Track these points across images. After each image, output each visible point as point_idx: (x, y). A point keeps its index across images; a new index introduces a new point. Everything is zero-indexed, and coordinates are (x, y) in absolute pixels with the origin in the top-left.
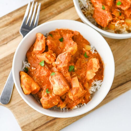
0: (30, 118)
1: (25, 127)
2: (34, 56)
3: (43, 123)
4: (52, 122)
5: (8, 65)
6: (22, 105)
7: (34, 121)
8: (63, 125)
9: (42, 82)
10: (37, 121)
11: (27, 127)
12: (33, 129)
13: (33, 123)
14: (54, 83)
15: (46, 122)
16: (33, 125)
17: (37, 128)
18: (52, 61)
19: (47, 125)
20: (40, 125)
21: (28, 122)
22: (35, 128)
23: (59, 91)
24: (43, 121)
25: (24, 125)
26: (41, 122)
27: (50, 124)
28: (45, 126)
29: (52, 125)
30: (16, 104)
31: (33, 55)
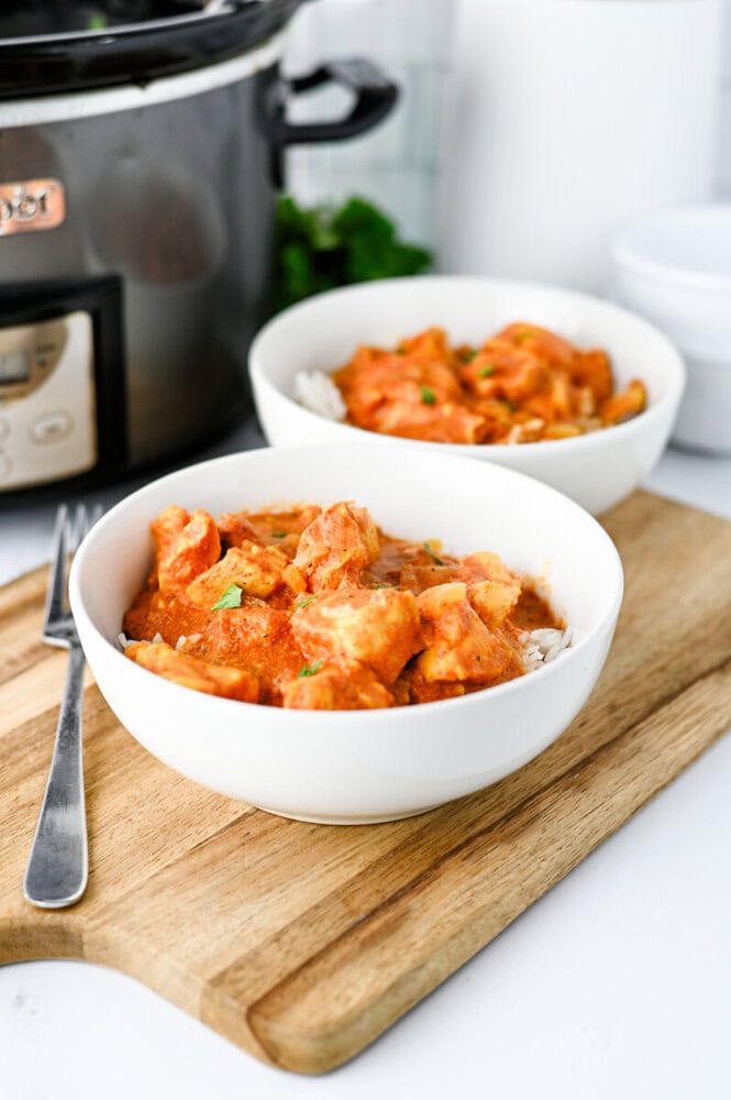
0: (243, 931)
1: (231, 976)
2: (172, 604)
3: (333, 934)
4: (389, 916)
5: (22, 763)
6: (171, 891)
7: (277, 938)
8: (457, 910)
9: (259, 666)
10: (293, 932)
11: (240, 974)
12: (285, 973)
13: (275, 945)
14: (329, 623)
15: (350, 922)
16: (280, 955)
17: (309, 963)
18: (277, 569)
19: (364, 934)
20: (321, 946)
21: (240, 951)
22: (294, 963)
23: (370, 629)
24: (327, 922)
25: (220, 968)
26: (322, 930)
27: (375, 925)
28: (350, 940)
29: (390, 929)
30: (131, 892)
31: (161, 605)
